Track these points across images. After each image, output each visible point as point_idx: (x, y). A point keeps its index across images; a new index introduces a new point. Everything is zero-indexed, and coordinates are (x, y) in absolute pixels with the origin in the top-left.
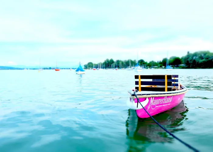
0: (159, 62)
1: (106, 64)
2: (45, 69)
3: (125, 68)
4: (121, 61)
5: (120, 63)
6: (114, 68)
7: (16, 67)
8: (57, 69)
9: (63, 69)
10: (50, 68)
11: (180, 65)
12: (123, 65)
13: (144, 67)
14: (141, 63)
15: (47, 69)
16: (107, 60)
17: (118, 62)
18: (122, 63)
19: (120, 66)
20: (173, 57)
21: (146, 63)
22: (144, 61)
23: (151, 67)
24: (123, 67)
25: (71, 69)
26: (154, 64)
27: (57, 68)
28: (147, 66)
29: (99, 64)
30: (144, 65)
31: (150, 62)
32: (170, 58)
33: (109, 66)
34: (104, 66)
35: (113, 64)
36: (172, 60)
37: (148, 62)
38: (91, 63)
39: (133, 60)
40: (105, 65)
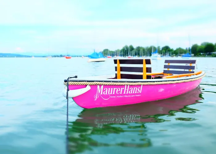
0: (188, 49)
1: (125, 51)
2: (55, 56)
3: (146, 55)
4: (142, 48)
5: (141, 50)
6: (133, 56)
7: (24, 55)
8: (67, 57)
9: (75, 56)
10: (61, 56)
11: (214, 53)
12: (144, 53)
13: (169, 55)
14: (166, 50)
15: (58, 56)
16: (125, 47)
17: (139, 48)
18: (144, 50)
19: (141, 54)
20: (205, 43)
21: (172, 50)
22: (169, 48)
23: (178, 55)
24: (144, 55)
25: (83, 57)
26: (181, 51)
27: (68, 55)
28: (173, 54)
29: (117, 51)
30: (169, 52)
31: (177, 49)
32: (202, 44)
33: (127, 53)
34: (122, 53)
35: (132, 52)
36: (204, 47)
37: (175, 49)
38: (107, 50)
39: (156, 47)
40: (124, 53)
